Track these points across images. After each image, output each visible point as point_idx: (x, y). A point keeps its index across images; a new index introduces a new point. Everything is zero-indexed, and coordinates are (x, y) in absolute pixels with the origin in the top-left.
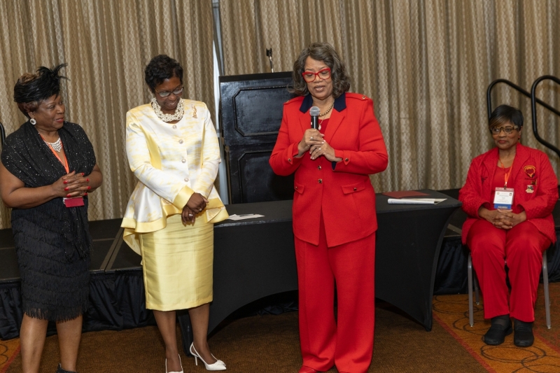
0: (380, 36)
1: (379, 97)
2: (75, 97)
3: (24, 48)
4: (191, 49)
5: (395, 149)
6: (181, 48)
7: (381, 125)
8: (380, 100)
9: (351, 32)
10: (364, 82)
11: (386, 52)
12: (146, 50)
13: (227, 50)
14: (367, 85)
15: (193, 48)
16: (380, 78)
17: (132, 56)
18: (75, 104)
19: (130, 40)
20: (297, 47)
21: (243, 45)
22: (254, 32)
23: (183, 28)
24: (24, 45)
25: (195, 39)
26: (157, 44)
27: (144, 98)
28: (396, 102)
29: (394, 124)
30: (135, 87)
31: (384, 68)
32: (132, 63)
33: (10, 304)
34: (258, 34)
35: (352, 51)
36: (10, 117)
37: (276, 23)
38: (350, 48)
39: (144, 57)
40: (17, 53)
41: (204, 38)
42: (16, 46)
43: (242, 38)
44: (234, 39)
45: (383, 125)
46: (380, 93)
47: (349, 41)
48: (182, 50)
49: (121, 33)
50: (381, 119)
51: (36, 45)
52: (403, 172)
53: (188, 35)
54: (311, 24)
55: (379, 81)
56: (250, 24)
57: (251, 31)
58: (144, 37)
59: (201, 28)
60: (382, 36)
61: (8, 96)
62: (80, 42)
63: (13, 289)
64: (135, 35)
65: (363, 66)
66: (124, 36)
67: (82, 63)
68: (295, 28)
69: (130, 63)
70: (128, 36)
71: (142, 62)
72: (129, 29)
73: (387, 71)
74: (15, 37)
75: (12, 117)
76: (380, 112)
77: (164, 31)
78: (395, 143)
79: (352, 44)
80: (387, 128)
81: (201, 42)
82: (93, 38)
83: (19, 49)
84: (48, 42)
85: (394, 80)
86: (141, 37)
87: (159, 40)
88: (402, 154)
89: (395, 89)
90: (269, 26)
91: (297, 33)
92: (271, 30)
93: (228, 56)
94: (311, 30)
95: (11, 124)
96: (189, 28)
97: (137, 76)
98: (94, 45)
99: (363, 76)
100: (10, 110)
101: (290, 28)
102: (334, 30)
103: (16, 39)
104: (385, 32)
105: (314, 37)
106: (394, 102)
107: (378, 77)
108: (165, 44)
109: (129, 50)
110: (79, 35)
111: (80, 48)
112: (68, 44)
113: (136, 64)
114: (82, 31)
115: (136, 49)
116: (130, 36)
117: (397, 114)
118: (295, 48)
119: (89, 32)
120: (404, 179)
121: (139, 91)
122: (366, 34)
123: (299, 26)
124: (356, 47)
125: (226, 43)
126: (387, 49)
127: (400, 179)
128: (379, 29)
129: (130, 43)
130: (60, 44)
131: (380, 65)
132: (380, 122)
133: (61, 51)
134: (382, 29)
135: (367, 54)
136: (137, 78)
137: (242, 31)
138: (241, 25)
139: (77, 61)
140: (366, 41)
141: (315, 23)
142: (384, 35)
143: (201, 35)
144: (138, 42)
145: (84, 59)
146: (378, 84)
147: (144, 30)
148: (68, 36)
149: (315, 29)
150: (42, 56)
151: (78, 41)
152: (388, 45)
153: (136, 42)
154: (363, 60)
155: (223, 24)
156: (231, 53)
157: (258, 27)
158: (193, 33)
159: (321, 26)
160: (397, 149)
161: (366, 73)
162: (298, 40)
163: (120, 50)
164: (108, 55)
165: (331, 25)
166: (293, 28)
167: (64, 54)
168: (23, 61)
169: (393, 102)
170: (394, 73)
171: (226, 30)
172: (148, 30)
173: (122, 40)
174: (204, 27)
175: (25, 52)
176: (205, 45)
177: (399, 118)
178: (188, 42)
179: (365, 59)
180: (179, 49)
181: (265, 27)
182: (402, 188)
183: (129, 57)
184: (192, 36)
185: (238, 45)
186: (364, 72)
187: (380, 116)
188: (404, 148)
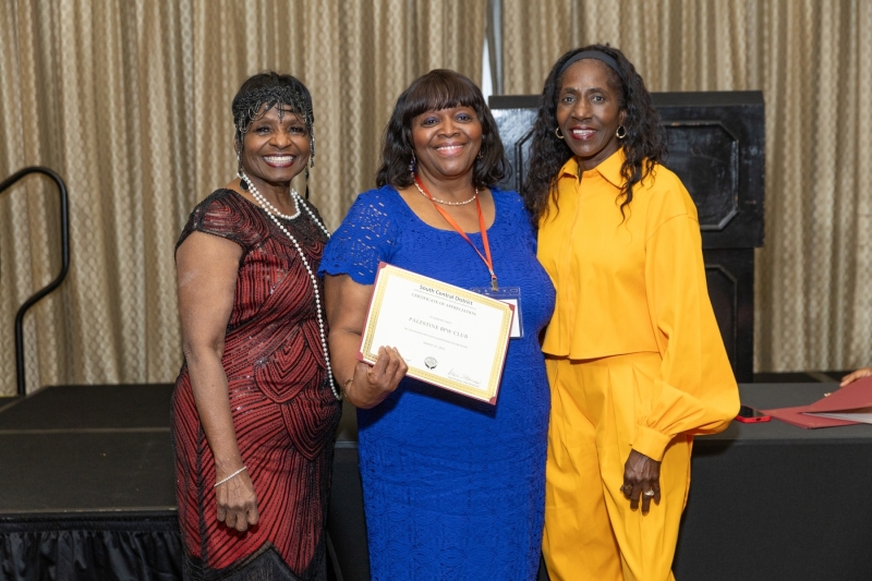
0: (826, 44)
1: (815, 169)
2: (207, 138)
3: (120, 38)
4: (439, 53)
5: (842, 277)
6: (420, 52)
7: (816, 227)
8: (817, 175)
9: (766, 33)
10: (786, 138)
11: (836, 77)
12: (351, 53)
13: (511, 59)
14: (793, 144)
15: (443, 51)
16: (821, 130)
17: (322, 63)
18: (207, 152)
19: (320, 30)
20: (653, 60)
21: (545, 49)
22: (568, 26)
23: (426, 13)
24: (119, 31)
25: (450, 36)
26: (373, 41)
27: (342, 146)
28: (851, 181)
29: (844, 225)
30: (324, 124)
31: (830, 111)
32: (322, 77)
33: (3, 567)
34: (576, 31)
35: (766, 73)
36: (83, 170)
37: (614, 8)
38: (761, 66)
39: (347, 67)
40: (105, 47)
41: (467, 33)
42: (105, 33)
43: (544, 36)
44: (526, 38)
45: (821, 227)
46: (817, 162)
47: (761, 53)
48: (421, 56)
49: (305, 16)
50: (816, 215)
51: (140, 32)
52: (857, 328)
53: (434, 26)
54: (684, 13)
55: (818, 136)
56: (561, 10)
57: (562, 23)
58: (350, 26)
59: (462, 14)
60: (832, 44)
61: (81, 130)
62: (223, 29)
63: (12, 535)
64: (331, 22)
65: (789, 104)
66: (309, 23)
67: (225, 70)
68: (651, 20)
69: (318, 77)
70: (318, 24)
71: (342, 74)
72: (321, 9)
73: (835, 117)
74: (104, 17)
75: (88, 170)
76: (816, 201)
77: (389, 15)
78: (843, 265)
79: (766, 59)
80: (828, 234)
81: (461, 42)
82: (251, 24)
83: (110, 41)
84: (165, 27)
85: (850, 136)
86: (343, 27)
87: (377, 33)
88: (858, 289)
89: (851, 156)
90: (599, 14)
91: (656, 30)
92: (602, 22)
93: (512, 72)
94: (684, 27)
95: (85, 183)
96: (439, 12)
97: (330, 102)
98: (251, 37)
99: (787, 124)
100: (83, 157)
101: (642, 21)
102: (733, 27)
103: (104, 20)
104: (837, 36)
105: (689, 41)
106: (847, 182)
107: (815, 129)
108: (389, 42)
109: (317, 50)
110: (223, 15)
111: (224, 43)
112: (201, 32)
113: (330, 78)
114: (228, 9)
115: (332, 49)
116: (321, 23)
117: (851, 208)
118: (649, 60)
119: (243, 13)
120: (857, 340)
121: (331, 132)
122: (797, 39)
123: (660, 16)
124: (775, 66)
125: (511, 46)
126: (839, 71)
127: (848, 339)
128: (826, 31)
129: (321, 36)
130: (187, 33)
131: (821, 104)
132: (814, 221)
133: (187, 47)
134: (832, 30)
135: (798, 81)
136: (330, 106)
137: (543, 22)
138: (543, 9)
139: (215, 66)
140: (798, 53)
141: (693, 12)
142: (836, 43)
143: (461, 28)
144: (337, 35)
145: (230, 63)
146: (815, 142)
147: (350, 13)
148: (202, 18)
149: (693, 25)
150: (151, 55)
151: (219, 27)
152: (841, 64)
153: (332, 36)
154: (789, 91)
155: (507, 7)
156: (518, 65)
157: (576, 17)
158: (446, 22)
159: (704, 19)
160: (846, 277)
161: (793, 118)
162: (656, 44)
163: (301, 50)
164: (277, 58)
165: (726, 16)
166: (647, 20)
167: (193, 53)
168: (116, 63)
169: (844, 182)
170: (850, 123)
171: (511, 20)
172: (358, 14)
173: (305, 29)
174: (468, 10)
175: (120, 44)
176: (467, 46)
177: (855, 215)
178: (434, 39)
179: (793, 91)
180: (415, 54)
181: (591, 16)
182: (852, 359)
183: (318, 64)
184: (443, 29)
185: (534, 51)
186: (788, 117)
187: (814, 208)
188: (862, 276)
